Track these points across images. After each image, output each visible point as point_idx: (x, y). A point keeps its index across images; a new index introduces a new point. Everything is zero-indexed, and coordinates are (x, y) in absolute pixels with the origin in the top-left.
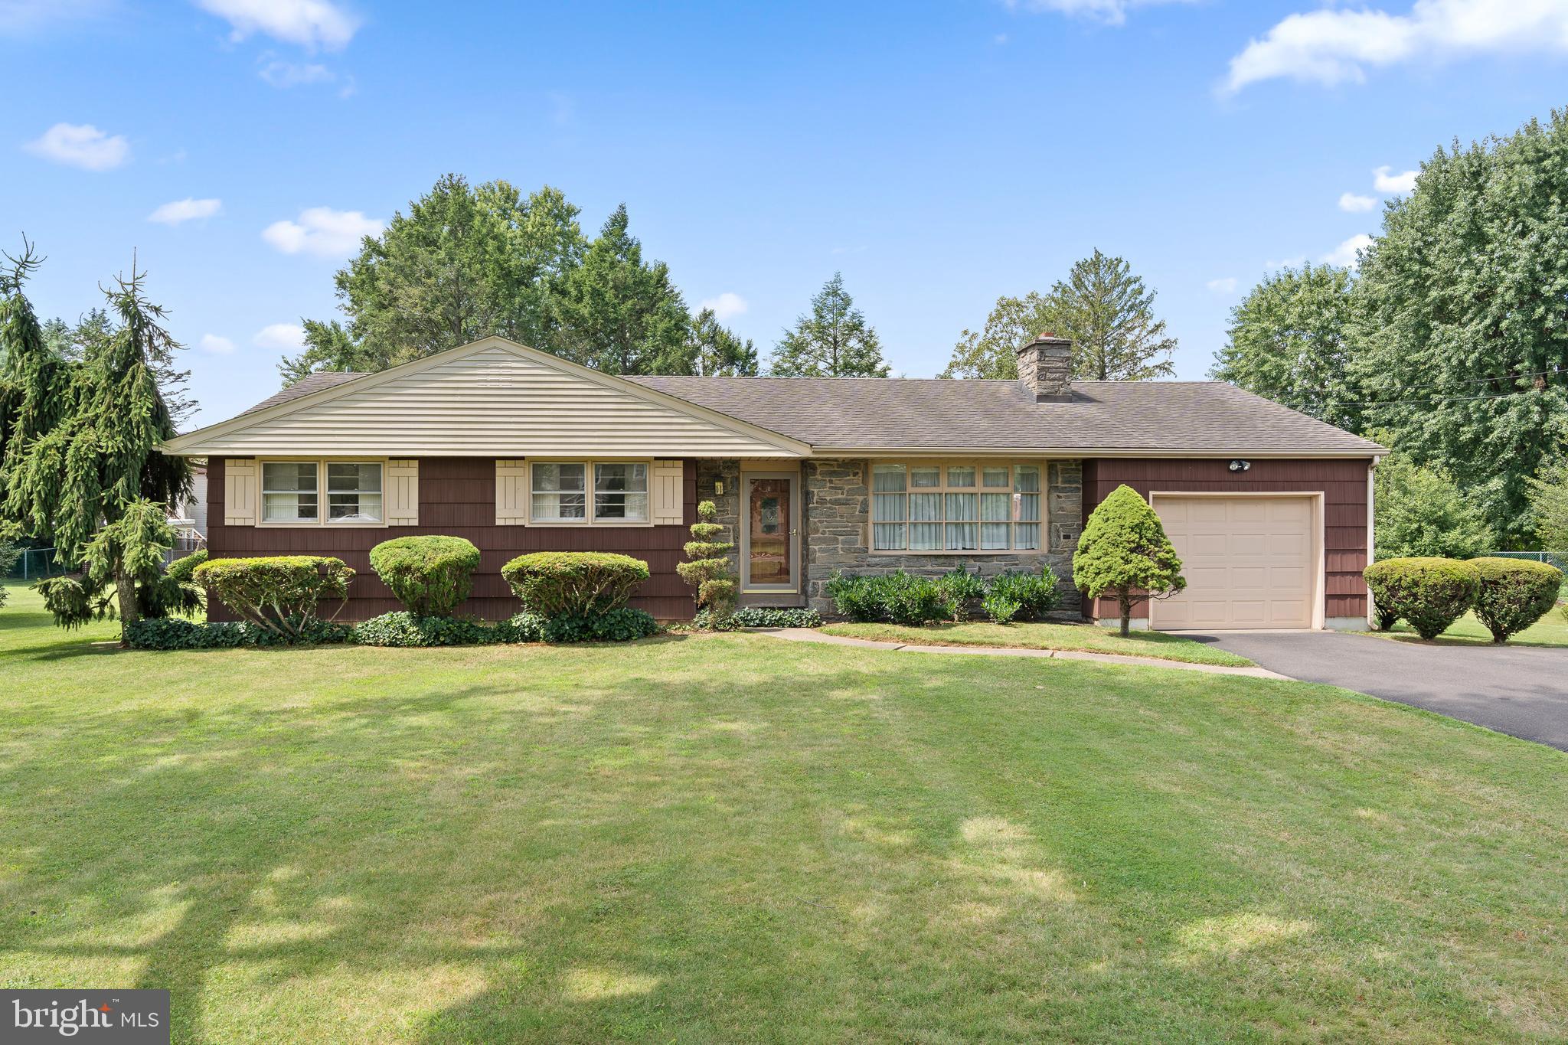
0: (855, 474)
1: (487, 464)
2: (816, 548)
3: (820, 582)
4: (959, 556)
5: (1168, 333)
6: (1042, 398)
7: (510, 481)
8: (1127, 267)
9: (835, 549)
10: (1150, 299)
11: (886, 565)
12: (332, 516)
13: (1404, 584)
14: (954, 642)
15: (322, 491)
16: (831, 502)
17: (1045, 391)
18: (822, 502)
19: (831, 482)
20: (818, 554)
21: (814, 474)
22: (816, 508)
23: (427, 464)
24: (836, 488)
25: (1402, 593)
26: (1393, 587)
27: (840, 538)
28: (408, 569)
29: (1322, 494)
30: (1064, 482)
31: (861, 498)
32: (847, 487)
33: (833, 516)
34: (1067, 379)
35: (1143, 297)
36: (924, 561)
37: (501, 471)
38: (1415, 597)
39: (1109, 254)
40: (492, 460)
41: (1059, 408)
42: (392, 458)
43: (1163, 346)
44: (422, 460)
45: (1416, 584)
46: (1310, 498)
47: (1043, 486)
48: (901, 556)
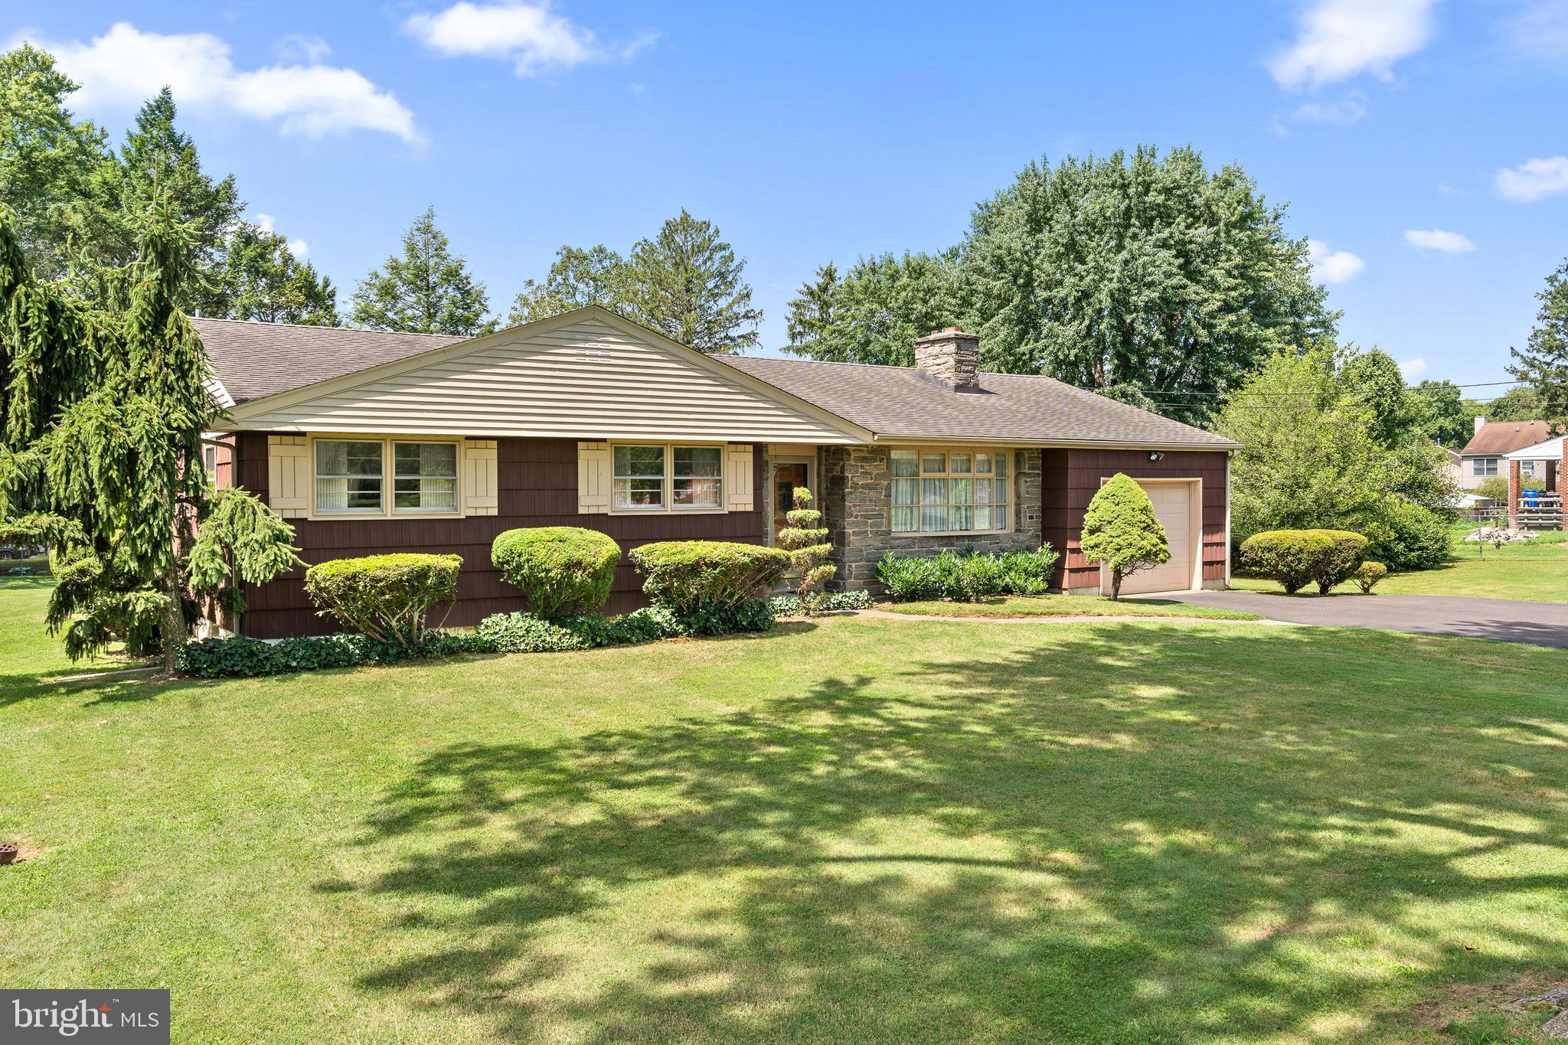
0: (882, 460)
1: (570, 446)
2: (851, 531)
3: (854, 565)
4: (958, 537)
5: (754, 304)
6: (959, 388)
7: (593, 465)
8: (717, 232)
9: (866, 532)
10: (739, 268)
11: (904, 547)
12: (397, 504)
13: (1292, 551)
14: (1028, 614)
15: (389, 476)
16: (863, 487)
17: (961, 382)
18: (855, 486)
19: (862, 467)
20: (852, 538)
21: (849, 460)
22: (851, 493)
23: (506, 445)
24: (866, 473)
25: (1290, 558)
26: (1283, 554)
27: (870, 521)
28: (579, 564)
29: (1201, 479)
30: (1029, 468)
31: (885, 483)
32: (875, 472)
33: (863, 500)
34: (976, 372)
35: (733, 266)
36: (932, 542)
37: (584, 455)
38: (1300, 561)
39: (697, 217)
40: (574, 442)
41: (972, 397)
42: (468, 438)
43: (746, 316)
44: (503, 442)
45: (1301, 551)
46: (1189, 483)
47: (1011, 471)
48: (915, 538)
